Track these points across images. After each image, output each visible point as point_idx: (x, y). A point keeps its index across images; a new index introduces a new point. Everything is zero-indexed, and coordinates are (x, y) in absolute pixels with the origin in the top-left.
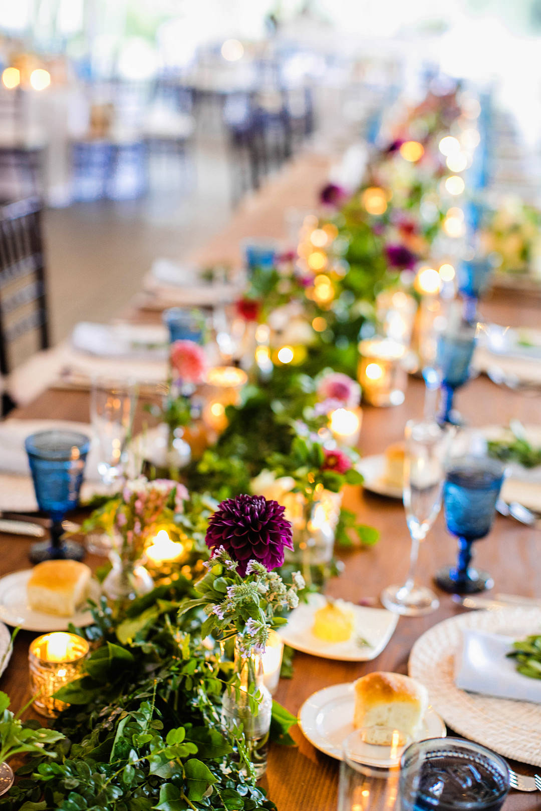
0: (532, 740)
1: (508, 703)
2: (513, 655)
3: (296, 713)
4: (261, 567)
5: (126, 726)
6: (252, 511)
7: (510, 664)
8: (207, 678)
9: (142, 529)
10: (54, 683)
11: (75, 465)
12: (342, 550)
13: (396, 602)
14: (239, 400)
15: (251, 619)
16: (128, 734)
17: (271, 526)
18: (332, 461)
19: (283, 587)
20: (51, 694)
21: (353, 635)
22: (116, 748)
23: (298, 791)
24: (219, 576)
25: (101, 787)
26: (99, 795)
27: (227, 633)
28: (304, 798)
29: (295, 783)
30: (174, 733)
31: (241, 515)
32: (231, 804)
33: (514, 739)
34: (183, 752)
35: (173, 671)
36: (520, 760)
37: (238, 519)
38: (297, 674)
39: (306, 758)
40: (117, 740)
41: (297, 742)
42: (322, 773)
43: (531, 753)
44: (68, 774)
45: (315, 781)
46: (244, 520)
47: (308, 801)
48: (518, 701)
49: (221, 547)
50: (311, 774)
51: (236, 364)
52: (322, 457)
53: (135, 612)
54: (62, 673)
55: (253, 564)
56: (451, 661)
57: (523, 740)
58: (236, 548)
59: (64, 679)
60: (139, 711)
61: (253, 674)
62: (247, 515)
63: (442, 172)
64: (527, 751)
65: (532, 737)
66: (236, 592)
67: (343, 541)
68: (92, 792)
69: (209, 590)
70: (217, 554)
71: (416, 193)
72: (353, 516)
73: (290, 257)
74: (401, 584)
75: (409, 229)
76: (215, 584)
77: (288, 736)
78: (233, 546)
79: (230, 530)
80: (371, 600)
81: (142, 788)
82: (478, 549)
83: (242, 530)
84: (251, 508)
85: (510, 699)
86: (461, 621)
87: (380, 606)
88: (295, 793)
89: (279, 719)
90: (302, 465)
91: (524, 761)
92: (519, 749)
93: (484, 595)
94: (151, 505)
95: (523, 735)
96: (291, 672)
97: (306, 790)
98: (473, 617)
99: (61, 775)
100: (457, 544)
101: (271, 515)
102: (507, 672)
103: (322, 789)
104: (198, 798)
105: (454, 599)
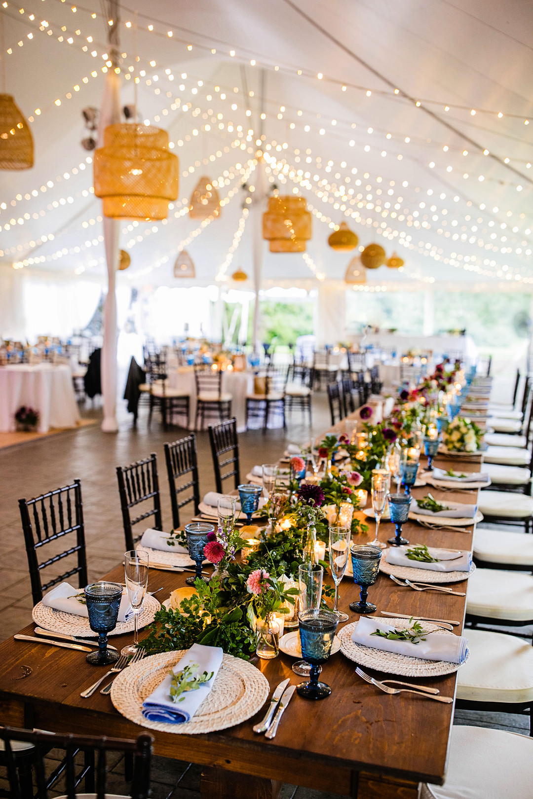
7: (406, 556)
18: (346, 491)
52: (342, 489)
82: (403, 529)
94: (282, 503)
98: (399, 548)
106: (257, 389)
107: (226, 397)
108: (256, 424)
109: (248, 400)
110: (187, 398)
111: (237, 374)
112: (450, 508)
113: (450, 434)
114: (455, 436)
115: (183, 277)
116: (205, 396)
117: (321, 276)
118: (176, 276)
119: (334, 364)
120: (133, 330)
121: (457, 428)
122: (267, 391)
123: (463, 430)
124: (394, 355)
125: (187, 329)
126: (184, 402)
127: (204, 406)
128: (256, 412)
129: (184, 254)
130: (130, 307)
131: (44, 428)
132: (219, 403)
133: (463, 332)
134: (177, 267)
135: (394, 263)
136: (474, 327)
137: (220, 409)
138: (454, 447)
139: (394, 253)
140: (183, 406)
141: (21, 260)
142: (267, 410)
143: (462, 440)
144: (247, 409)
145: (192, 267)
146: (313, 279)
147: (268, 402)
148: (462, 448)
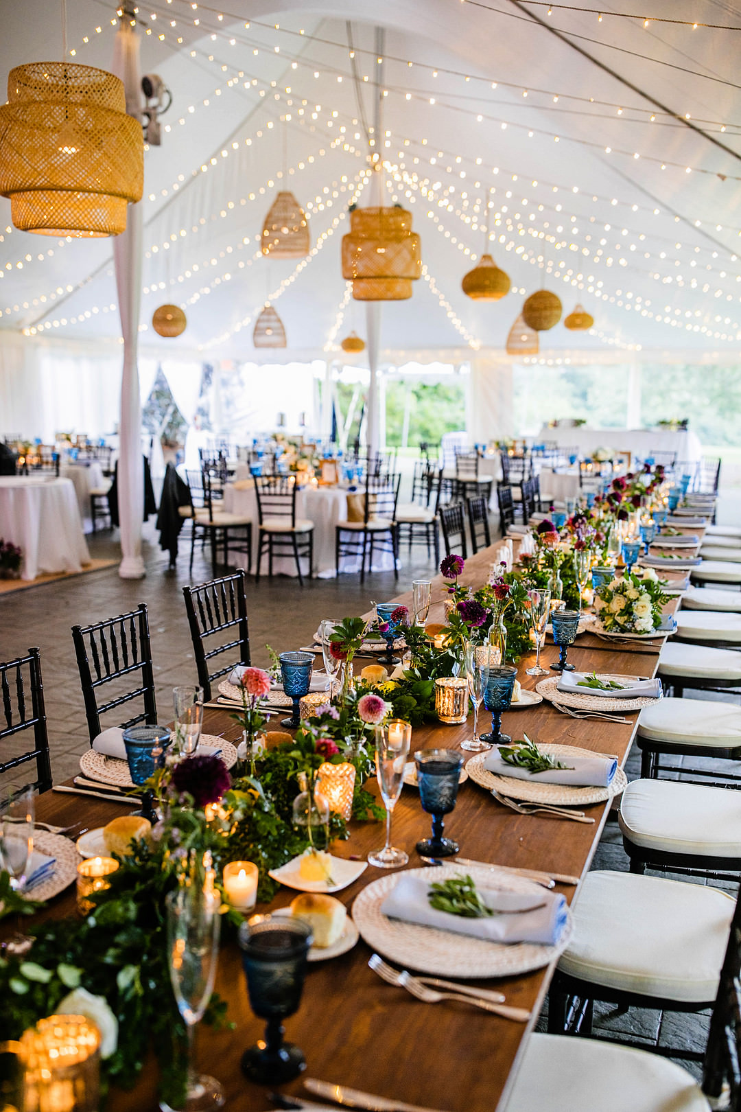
2: (431, 893)
18: (323, 748)
52: (315, 744)
87: (363, 859)
102: (422, 905)
106: (351, 514)
107: (303, 525)
108: (351, 566)
109: (339, 529)
110: (248, 526)
111: (323, 489)
112: (564, 765)
113: (608, 601)
114: (617, 604)
115: (269, 346)
116: (271, 524)
117: (475, 344)
118: (257, 345)
119: (486, 474)
120: (206, 426)
121: (621, 590)
122: (367, 518)
123: (632, 594)
124: (572, 460)
125: (281, 424)
126: (242, 534)
127: (273, 539)
128: (353, 549)
129: (268, 312)
130: (202, 392)
131: (30, 573)
132: (292, 534)
133: (684, 424)
134: (257, 331)
135: (578, 321)
136: (705, 415)
137: (295, 545)
138: (616, 623)
139: (578, 306)
140: (242, 540)
141: (34, 324)
143: (628, 611)
144: (339, 543)
145: (282, 332)
146: (463, 346)
147: (369, 532)
148: (629, 626)
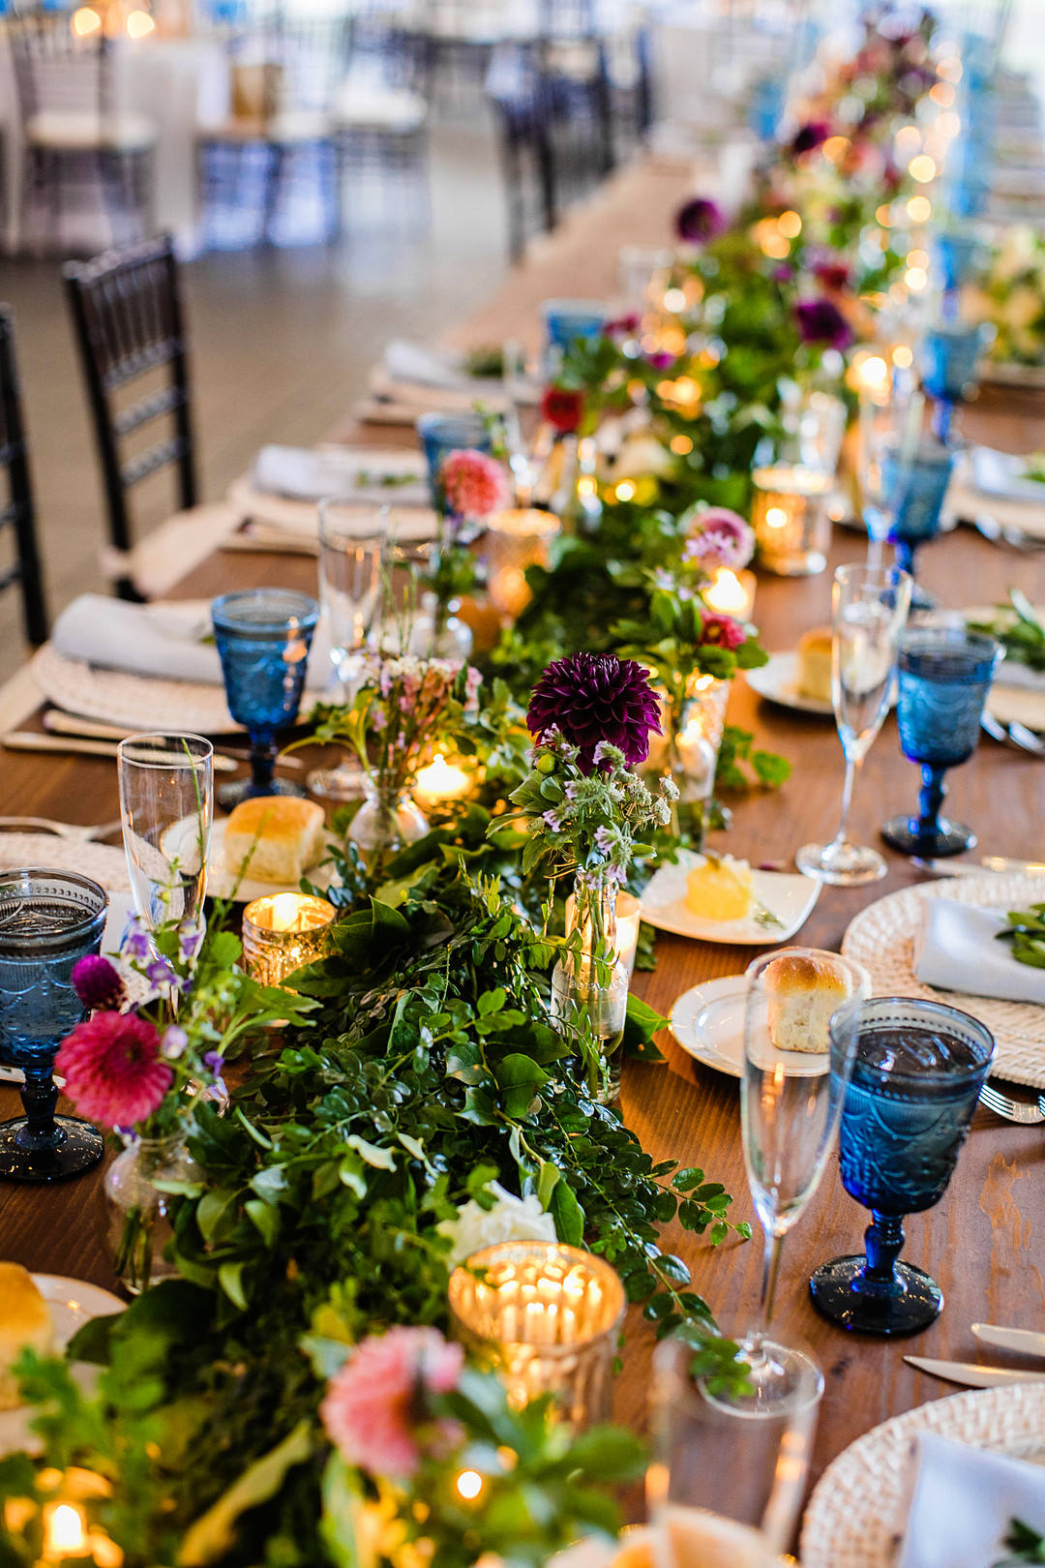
0: (1037, 1053)
1: (998, 1005)
2: (1006, 936)
3: (665, 1011)
4: (617, 752)
5: (408, 1006)
6: (600, 675)
7: (1004, 949)
8: (527, 945)
9: (408, 743)
10: (283, 964)
11: (293, 651)
12: (729, 790)
13: (819, 866)
14: (550, 561)
15: (602, 827)
16: (411, 1018)
17: (629, 695)
18: (714, 632)
19: (647, 794)
20: (278, 981)
21: (752, 909)
22: (395, 1035)
23: (671, 1120)
24: (548, 775)
25: (378, 1082)
26: (373, 1094)
27: (559, 869)
28: (680, 1129)
29: (665, 1110)
30: (489, 997)
31: (582, 679)
32: (572, 1124)
33: (1007, 1052)
34: (503, 1023)
35: (475, 935)
36: (1016, 1081)
37: (578, 685)
38: (661, 963)
39: (680, 1078)
40: (395, 1024)
41: (667, 1055)
42: (707, 1094)
43: (1035, 1070)
44: (325, 1067)
45: (695, 1109)
46: (588, 686)
47: (687, 1134)
48: (1015, 1002)
49: (554, 725)
50: (690, 1099)
51: (542, 506)
52: (699, 625)
53: (403, 868)
54: (295, 952)
55: (604, 747)
56: (909, 947)
57: (1021, 1053)
58: (576, 728)
59: (299, 960)
60: (426, 987)
61: (601, 934)
62: (593, 678)
63: (894, 183)
64: (1027, 1068)
65: (1036, 1049)
66: (578, 790)
67: (729, 777)
68: (364, 1092)
69: (531, 800)
70: (547, 737)
71: (848, 218)
72: (748, 738)
73: (630, 325)
74: (826, 840)
75: (835, 278)
76: (542, 789)
77: (652, 1046)
78: (571, 725)
79: (566, 703)
80: (780, 863)
81: (436, 1095)
82: (953, 782)
83: (584, 701)
84: (598, 670)
85: (1004, 1000)
86: (925, 890)
87: (794, 869)
88: (665, 1124)
89: (638, 1017)
90: (666, 636)
91: (1023, 1082)
92: (1016, 1065)
93: (964, 857)
94: (426, 699)
95: (1022, 1046)
96: (653, 963)
97: (683, 1119)
98: (945, 886)
99: (317, 1068)
100: (918, 776)
101: (630, 680)
102: (999, 960)
103: (708, 1118)
104: (520, 1114)
105: (916, 862)
109: (206, 142)
116: (58, 124)
122: (269, 110)
142: (275, 175)
147: (279, 152)
